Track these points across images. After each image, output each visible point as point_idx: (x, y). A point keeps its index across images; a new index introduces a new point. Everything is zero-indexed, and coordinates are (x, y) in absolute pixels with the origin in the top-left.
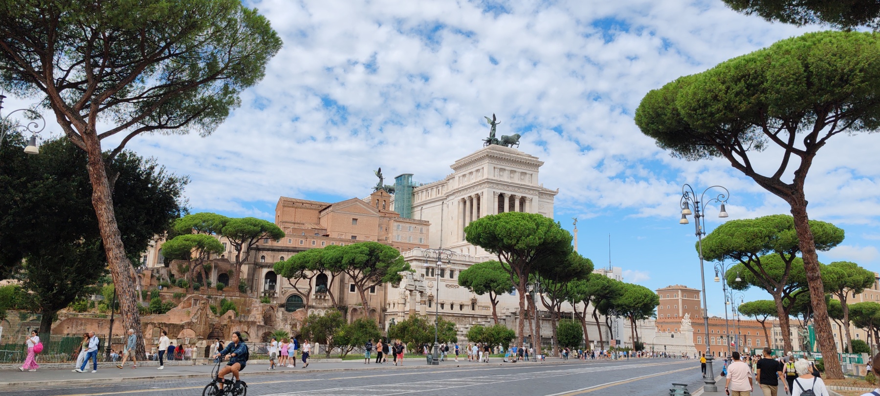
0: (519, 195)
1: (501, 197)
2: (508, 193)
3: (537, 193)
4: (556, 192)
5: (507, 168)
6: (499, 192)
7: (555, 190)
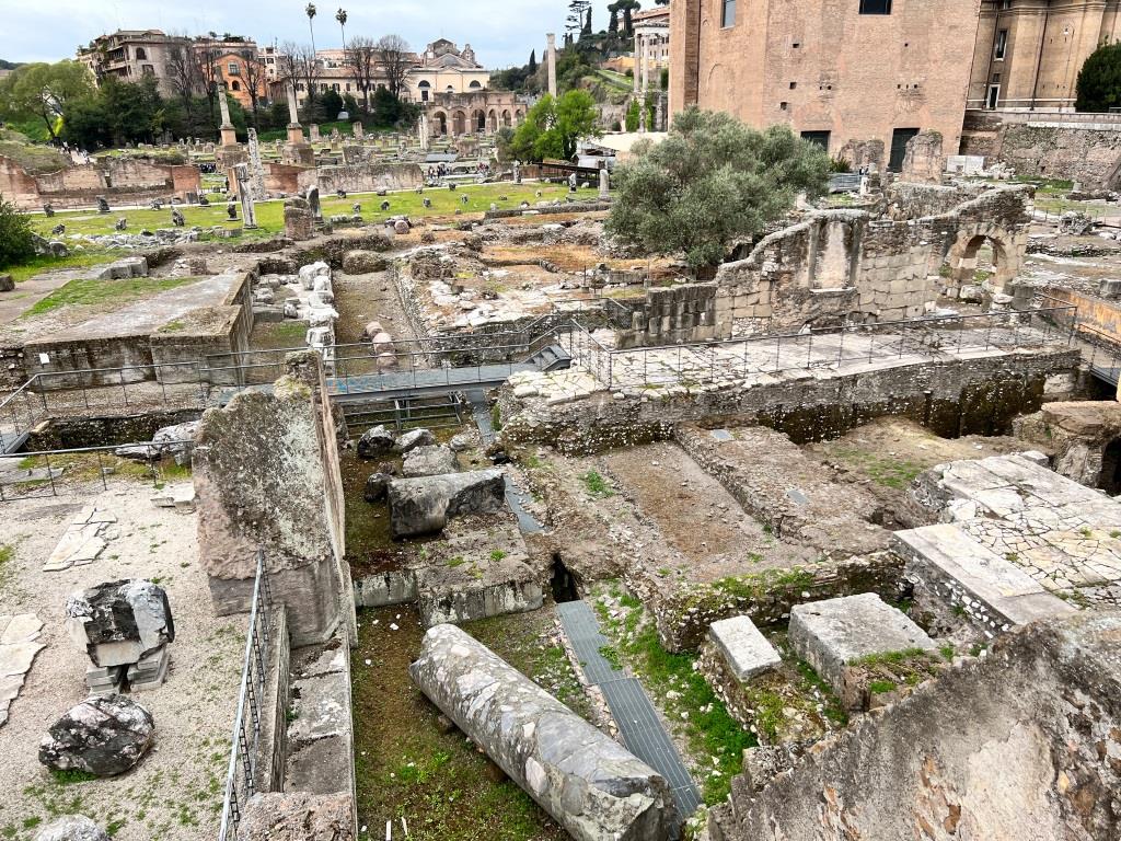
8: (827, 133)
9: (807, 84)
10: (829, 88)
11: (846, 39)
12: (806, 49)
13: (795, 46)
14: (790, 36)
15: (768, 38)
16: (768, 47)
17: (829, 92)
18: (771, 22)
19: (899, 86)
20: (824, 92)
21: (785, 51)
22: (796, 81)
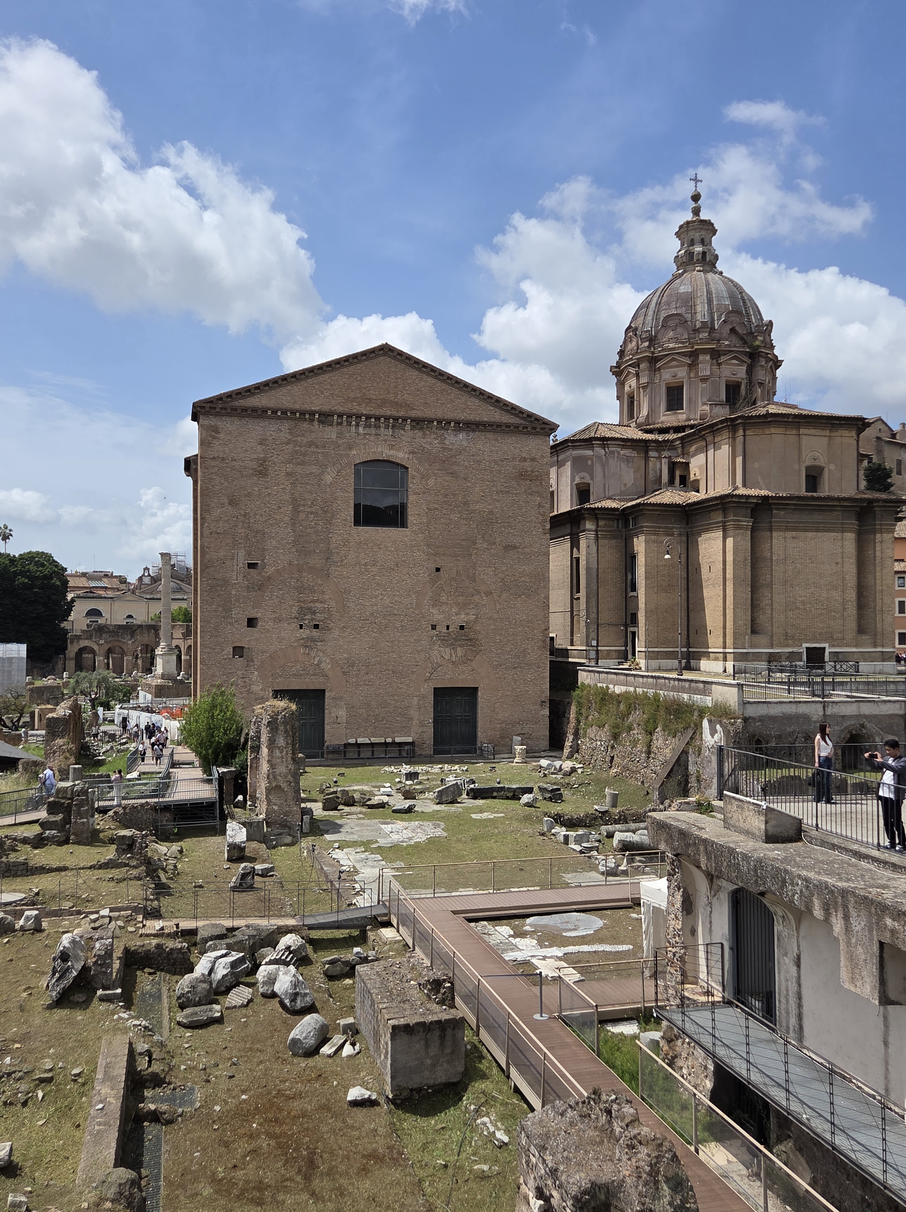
8: (320, 692)
9: (279, 620)
10: (316, 627)
11: (335, 558)
12: (270, 570)
13: (251, 566)
14: (242, 554)
17: (315, 633)
19: (434, 627)
20: (305, 633)
21: (235, 572)
22: (259, 615)
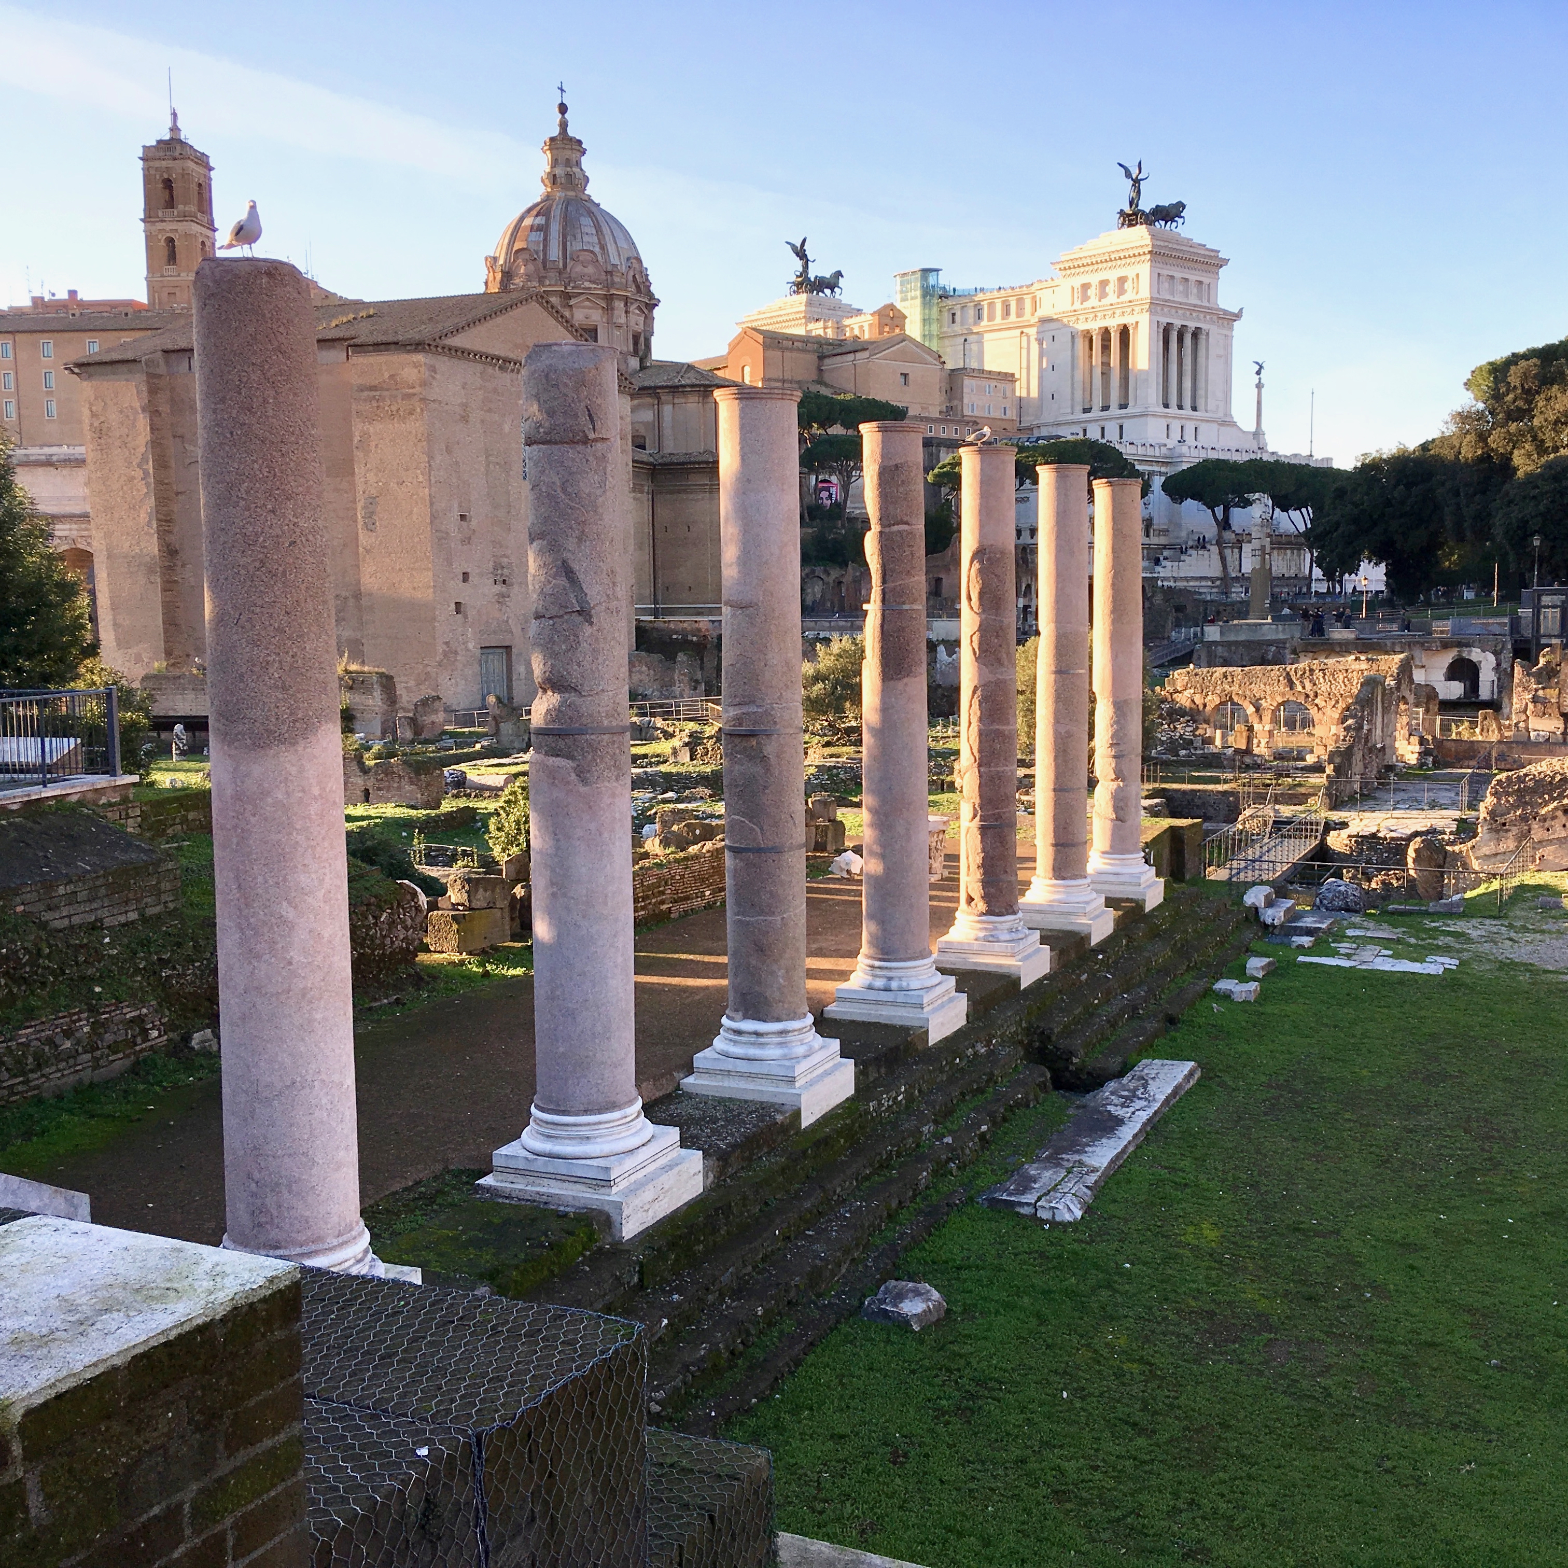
0: (1192, 325)
1: (1167, 331)
2: (1178, 323)
3: (1215, 317)
4: (1238, 316)
5: (1178, 275)
6: (1165, 320)
7: (1236, 311)
8: (508, 648)
9: (481, 575)
10: (504, 582)
12: (474, 523)
13: (463, 517)
14: (456, 503)
15: (432, 504)
16: (433, 517)
17: (504, 589)
18: (433, 480)
20: (498, 588)
21: (451, 523)
22: (469, 570)
